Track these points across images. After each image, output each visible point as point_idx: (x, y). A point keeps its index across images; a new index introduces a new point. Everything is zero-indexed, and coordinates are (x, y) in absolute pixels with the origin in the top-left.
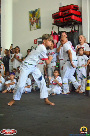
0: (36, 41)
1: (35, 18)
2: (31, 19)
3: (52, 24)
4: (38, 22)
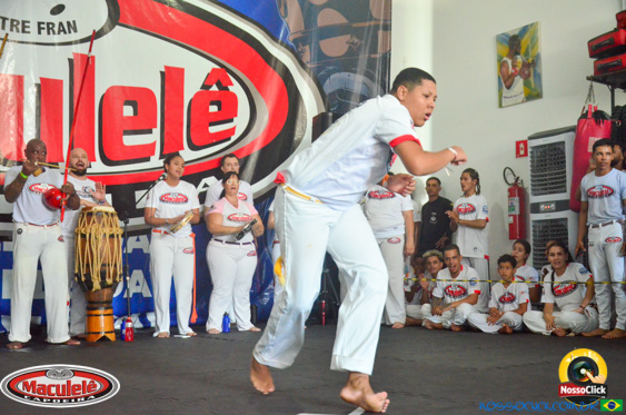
0: (522, 146)
1: (520, 59)
2: (502, 64)
3: (588, 78)
4: (529, 75)
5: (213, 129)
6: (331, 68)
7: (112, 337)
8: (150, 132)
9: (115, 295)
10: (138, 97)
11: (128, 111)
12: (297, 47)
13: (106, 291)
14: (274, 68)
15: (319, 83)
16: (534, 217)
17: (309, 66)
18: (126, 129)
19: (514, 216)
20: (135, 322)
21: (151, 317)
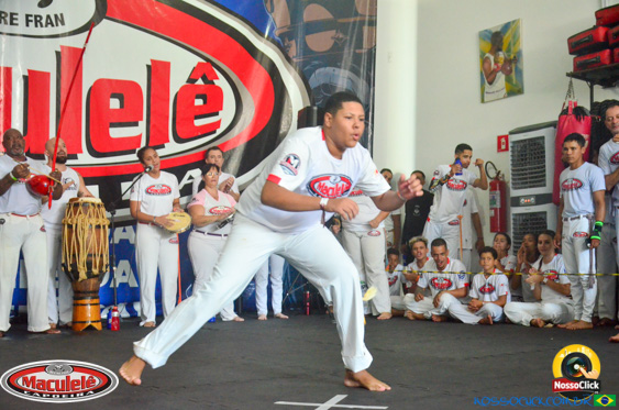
0: (503, 140)
1: (501, 55)
2: (484, 61)
3: (568, 75)
4: (511, 71)
5: (198, 123)
6: (316, 62)
7: (98, 326)
8: (136, 124)
9: (101, 285)
10: (124, 90)
11: (115, 104)
12: (283, 41)
13: (93, 281)
14: (260, 63)
15: (305, 77)
16: (515, 210)
17: (295, 60)
18: (113, 121)
19: (496, 210)
20: (121, 312)
21: (137, 307)
